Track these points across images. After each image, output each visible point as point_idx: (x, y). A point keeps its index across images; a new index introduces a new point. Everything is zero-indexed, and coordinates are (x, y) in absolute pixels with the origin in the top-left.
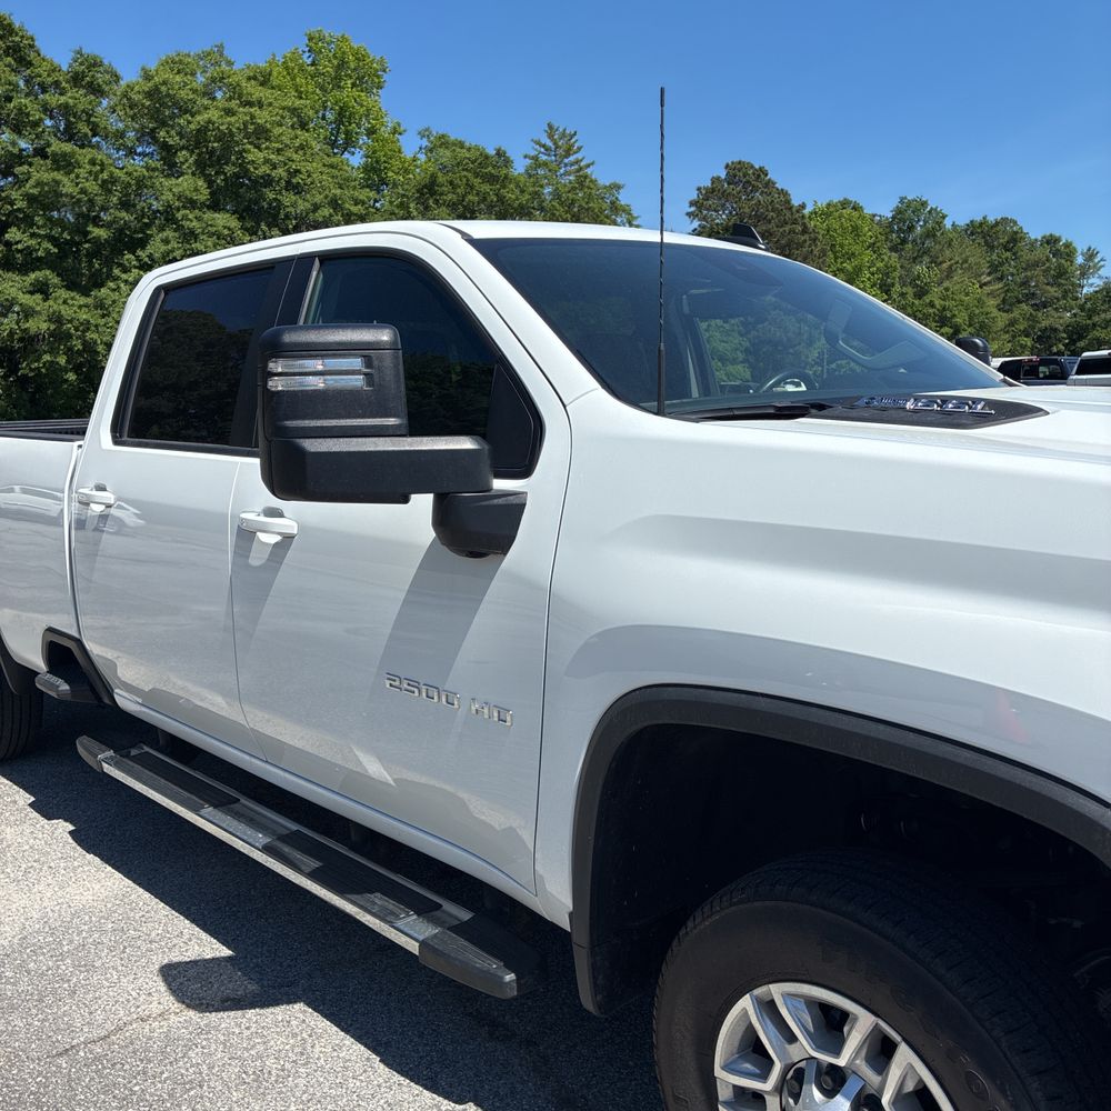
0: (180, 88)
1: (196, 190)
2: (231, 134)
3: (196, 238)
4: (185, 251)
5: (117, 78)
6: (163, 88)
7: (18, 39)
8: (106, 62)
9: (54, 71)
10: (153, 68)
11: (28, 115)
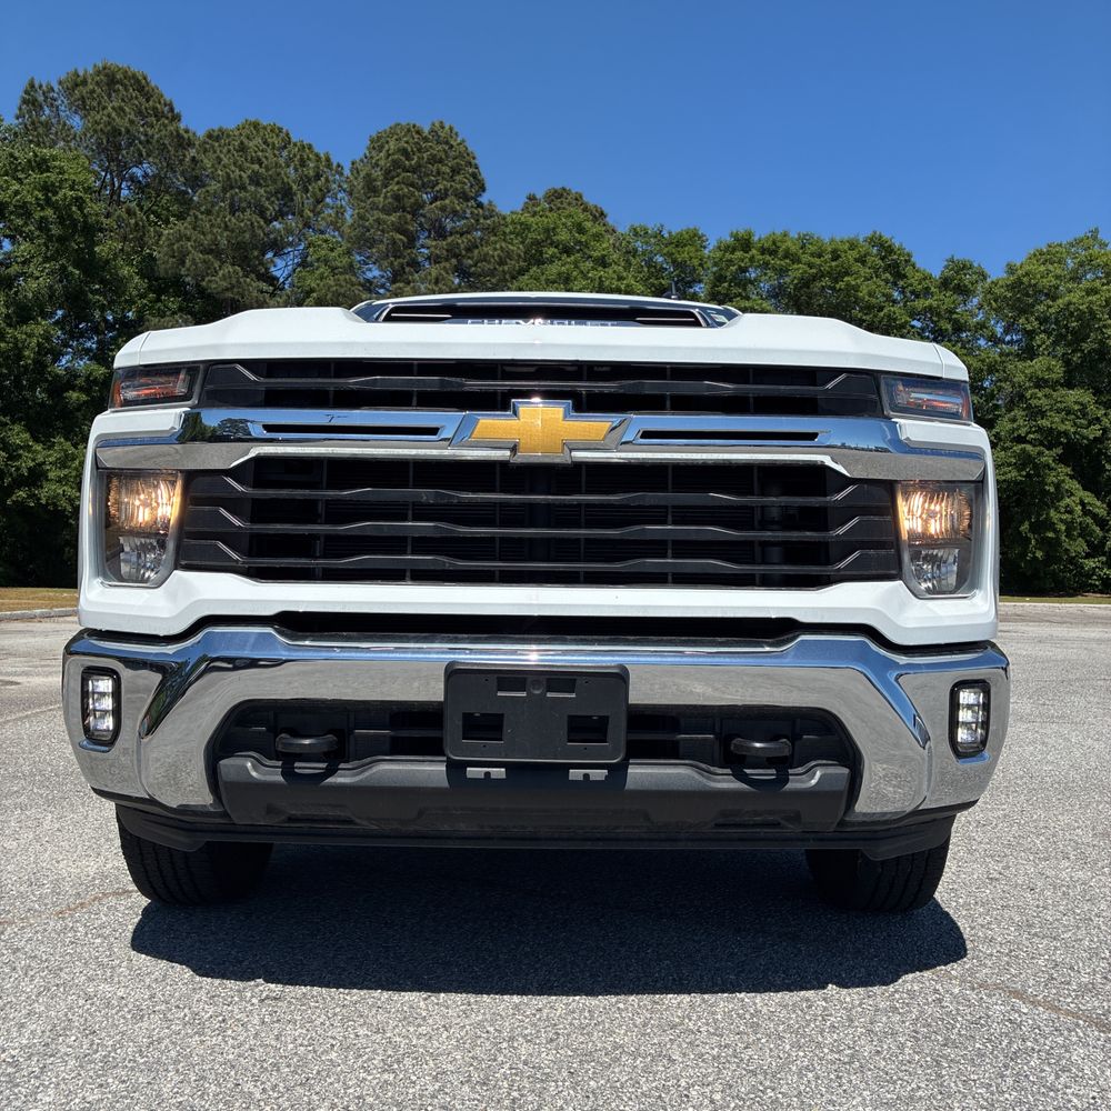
0: (1042, 277)
1: (1049, 369)
2: (1092, 312)
3: (1043, 414)
4: (1031, 428)
5: (984, 276)
6: (1026, 280)
7: (895, 257)
8: (975, 265)
9: (925, 279)
10: (1018, 264)
11: (895, 320)
